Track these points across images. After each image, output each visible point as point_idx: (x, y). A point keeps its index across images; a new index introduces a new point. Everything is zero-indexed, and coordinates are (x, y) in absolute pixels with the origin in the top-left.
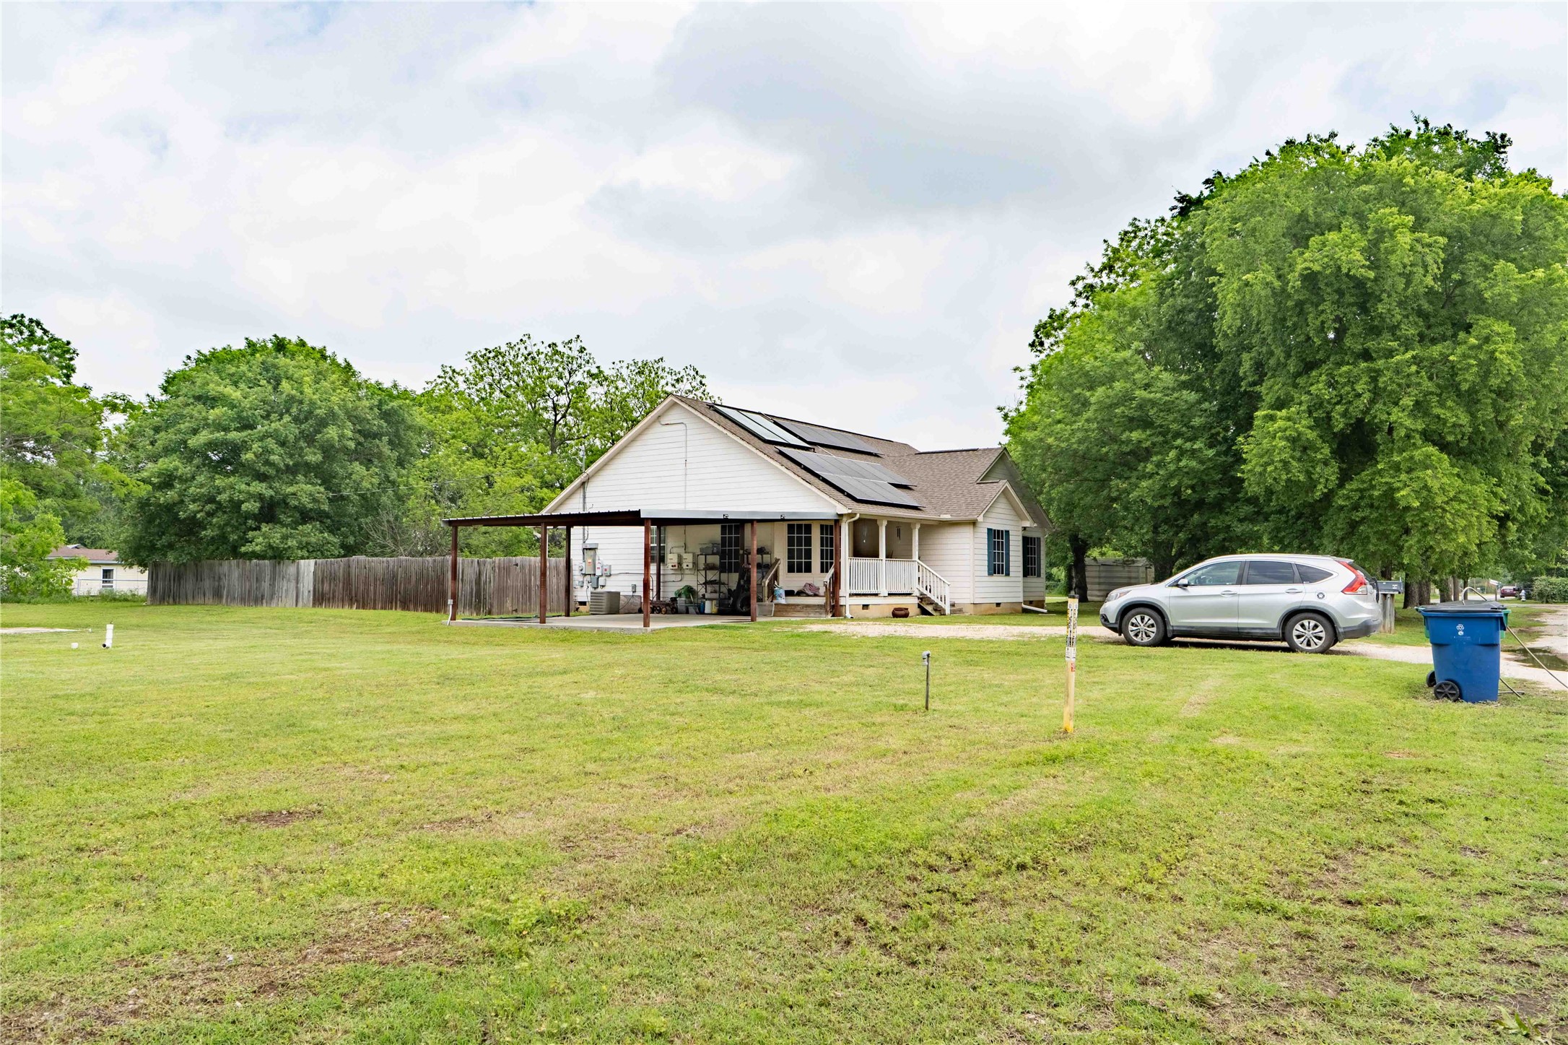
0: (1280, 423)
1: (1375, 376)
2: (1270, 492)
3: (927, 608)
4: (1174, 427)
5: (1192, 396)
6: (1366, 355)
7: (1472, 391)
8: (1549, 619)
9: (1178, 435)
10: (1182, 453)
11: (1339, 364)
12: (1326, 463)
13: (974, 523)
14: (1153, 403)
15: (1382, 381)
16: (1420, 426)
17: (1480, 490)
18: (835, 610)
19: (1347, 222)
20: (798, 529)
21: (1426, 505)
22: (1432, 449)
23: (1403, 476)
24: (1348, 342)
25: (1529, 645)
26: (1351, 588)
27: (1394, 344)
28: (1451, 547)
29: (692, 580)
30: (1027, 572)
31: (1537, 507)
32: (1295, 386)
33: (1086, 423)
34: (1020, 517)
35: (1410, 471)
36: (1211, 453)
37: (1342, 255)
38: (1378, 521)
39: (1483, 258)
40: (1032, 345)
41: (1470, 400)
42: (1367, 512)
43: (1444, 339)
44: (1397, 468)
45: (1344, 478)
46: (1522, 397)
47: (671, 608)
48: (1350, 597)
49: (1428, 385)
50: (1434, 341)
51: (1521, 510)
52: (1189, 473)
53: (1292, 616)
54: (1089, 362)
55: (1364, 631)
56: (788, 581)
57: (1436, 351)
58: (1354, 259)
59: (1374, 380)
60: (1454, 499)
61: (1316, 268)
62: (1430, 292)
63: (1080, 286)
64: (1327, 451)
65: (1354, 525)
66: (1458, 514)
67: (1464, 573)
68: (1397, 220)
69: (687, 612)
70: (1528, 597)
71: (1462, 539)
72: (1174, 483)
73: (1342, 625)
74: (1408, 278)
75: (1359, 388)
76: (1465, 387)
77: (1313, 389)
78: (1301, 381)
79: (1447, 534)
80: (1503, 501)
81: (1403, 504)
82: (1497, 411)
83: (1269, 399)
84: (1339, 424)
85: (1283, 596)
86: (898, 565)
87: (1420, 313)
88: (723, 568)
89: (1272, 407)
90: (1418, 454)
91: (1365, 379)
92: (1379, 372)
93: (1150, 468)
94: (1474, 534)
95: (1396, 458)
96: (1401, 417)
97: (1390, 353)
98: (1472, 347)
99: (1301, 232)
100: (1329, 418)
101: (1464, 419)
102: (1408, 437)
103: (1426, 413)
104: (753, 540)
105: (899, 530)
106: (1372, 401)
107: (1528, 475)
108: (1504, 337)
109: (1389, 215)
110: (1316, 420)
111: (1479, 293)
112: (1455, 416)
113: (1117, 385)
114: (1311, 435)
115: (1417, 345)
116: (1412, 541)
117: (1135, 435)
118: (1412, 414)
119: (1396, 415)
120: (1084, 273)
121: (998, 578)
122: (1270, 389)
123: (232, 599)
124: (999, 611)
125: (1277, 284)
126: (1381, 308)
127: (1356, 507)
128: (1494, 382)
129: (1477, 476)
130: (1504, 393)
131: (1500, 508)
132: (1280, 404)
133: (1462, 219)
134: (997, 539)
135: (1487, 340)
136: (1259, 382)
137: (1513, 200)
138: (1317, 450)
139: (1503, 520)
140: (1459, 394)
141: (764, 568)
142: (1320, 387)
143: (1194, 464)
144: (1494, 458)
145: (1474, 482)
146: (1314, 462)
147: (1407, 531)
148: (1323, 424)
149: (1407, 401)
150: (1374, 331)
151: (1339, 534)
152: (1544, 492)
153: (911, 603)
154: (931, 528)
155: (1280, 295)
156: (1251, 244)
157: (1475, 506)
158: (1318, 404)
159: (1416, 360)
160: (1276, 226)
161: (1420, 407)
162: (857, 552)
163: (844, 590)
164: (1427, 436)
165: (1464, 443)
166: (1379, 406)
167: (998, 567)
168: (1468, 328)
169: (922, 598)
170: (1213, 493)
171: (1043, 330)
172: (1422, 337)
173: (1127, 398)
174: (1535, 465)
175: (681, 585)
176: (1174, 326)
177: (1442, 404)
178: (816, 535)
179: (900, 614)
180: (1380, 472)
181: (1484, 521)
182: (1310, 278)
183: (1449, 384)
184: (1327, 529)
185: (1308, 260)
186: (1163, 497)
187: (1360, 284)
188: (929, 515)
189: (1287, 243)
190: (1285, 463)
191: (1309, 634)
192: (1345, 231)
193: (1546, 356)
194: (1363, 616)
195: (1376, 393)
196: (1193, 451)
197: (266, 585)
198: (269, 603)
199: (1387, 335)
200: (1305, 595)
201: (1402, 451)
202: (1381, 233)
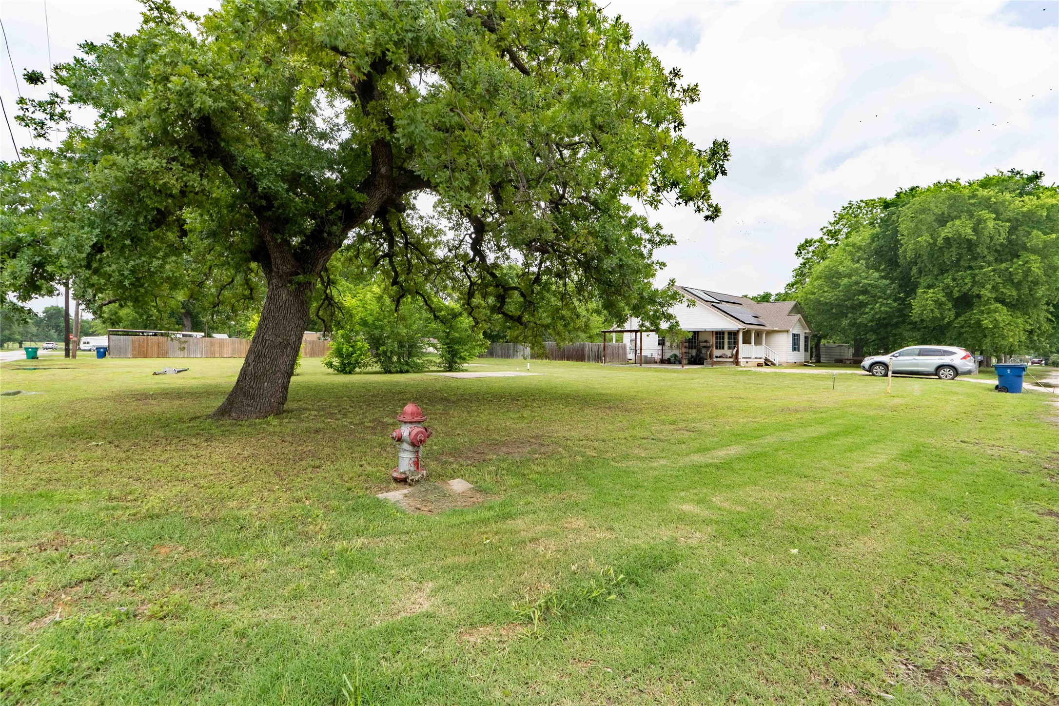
0: (931, 295)
1: (974, 277)
2: (922, 321)
3: (767, 363)
4: (879, 294)
5: (887, 282)
6: (970, 268)
7: (1020, 283)
8: (1054, 373)
9: (880, 297)
10: (882, 304)
11: (957, 271)
12: (950, 310)
13: (787, 331)
14: (869, 285)
15: (977, 279)
16: (994, 296)
17: (1020, 321)
18: (737, 363)
19: (964, 216)
20: (720, 334)
21: (995, 327)
22: (999, 305)
23: (985, 316)
24: (962, 263)
25: (1039, 381)
26: (964, 358)
27: (983, 264)
28: (1006, 343)
29: (677, 352)
30: (806, 350)
31: (1046, 326)
32: (937, 279)
33: (838, 293)
34: (804, 328)
35: (988, 313)
36: (895, 305)
37: (962, 230)
38: (972, 332)
39: (1027, 229)
40: (797, 254)
41: (1018, 286)
42: (967, 329)
43: (1007, 260)
44: (982, 312)
45: (957, 315)
46: (1042, 285)
47: (668, 361)
48: (964, 361)
49: (998, 280)
50: (1002, 262)
51: (1039, 328)
52: (886, 313)
53: (940, 367)
54: (841, 269)
55: (969, 373)
56: (717, 352)
57: (1003, 266)
58: (968, 231)
59: (974, 278)
60: (1008, 324)
61: (950, 235)
62: (1002, 245)
63: (825, 230)
64: (950, 305)
65: (960, 334)
66: (1009, 330)
67: (1011, 353)
68: (987, 216)
69: (675, 363)
70: (1046, 364)
71: (1011, 340)
72: (878, 316)
73: (960, 370)
74: (992, 239)
75: (966, 281)
76: (1016, 281)
77: (945, 281)
78: (940, 278)
79: (1004, 338)
80: (1030, 324)
81: (984, 326)
82: (1031, 290)
83: (925, 284)
84: (956, 294)
85: (937, 360)
86: (758, 347)
87: (996, 251)
88: (690, 348)
89: (925, 288)
90: (992, 307)
91: (969, 277)
92: (976, 275)
93: (867, 310)
94: (1017, 338)
95: (982, 309)
96: (986, 293)
97: (982, 267)
98: (1020, 265)
99: (943, 221)
100: (952, 292)
101: (1015, 293)
102: (988, 300)
103: (997, 291)
104: (702, 337)
105: (758, 334)
106: (972, 286)
107: (1043, 315)
108: (1035, 261)
109: (985, 214)
110: (946, 293)
111: (1025, 244)
112: (1011, 292)
113: (854, 278)
114: (944, 299)
115: (994, 264)
116: (988, 340)
117: (861, 298)
118: (991, 292)
119: (983, 292)
120: (827, 225)
121: (795, 352)
122: (924, 281)
123: (497, 356)
124: (796, 365)
125: (931, 241)
126: (978, 250)
127: (962, 327)
128: (1030, 279)
129: (1019, 315)
130: (1036, 283)
131: (1029, 328)
132: (929, 287)
133: (1018, 214)
134: (796, 337)
135: (1027, 262)
136: (920, 277)
137: (1042, 206)
138: (946, 305)
139: (1031, 332)
140: (1013, 283)
141: (707, 348)
142: (948, 281)
143: (887, 309)
144: (1027, 307)
145: (1017, 318)
146: (944, 310)
147: (985, 336)
148: (949, 295)
149: (989, 286)
150: (974, 258)
151: (954, 337)
152: (1051, 321)
153: (762, 361)
154: (770, 333)
155: (932, 245)
156: (920, 226)
157: (1017, 327)
158: (948, 287)
159: (994, 270)
160: (930, 218)
161: (995, 288)
162: (744, 342)
163: (740, 356)
164: (997, 300)
165: (1014, 303)
166: (976, 288)
167: (795, 348)
168: (1018, 257)
169: (766, 359)
170: (895, 320)
171: (801, 248)
172: (996, 260)
173: (857, 283)
174: (1047, 311)
175: (672, 354)
176: (878, 252)
177: (1004, 287)
178: (726, 336)
179: (759, 365)
180: (974, 314)
181: (1021, 333)
182: (947, 239)
183: (1009, 279)
184: (948, 335)
185: (946, 232)
186: (872, 321)
187: (969, 241)
188: (769, 328)
189: (936, 225)
190: (932, 310)
191: (947, 373)
192: (964, 220)
193: (1054, 269)
194: (969, 368)
195: (974, 283)
196: (887, 304)
197: (511, 351)
198: (513, 357)
199: (980, 260)
200: (946, 360)
201: (984, 306)
202: (980, 221)
